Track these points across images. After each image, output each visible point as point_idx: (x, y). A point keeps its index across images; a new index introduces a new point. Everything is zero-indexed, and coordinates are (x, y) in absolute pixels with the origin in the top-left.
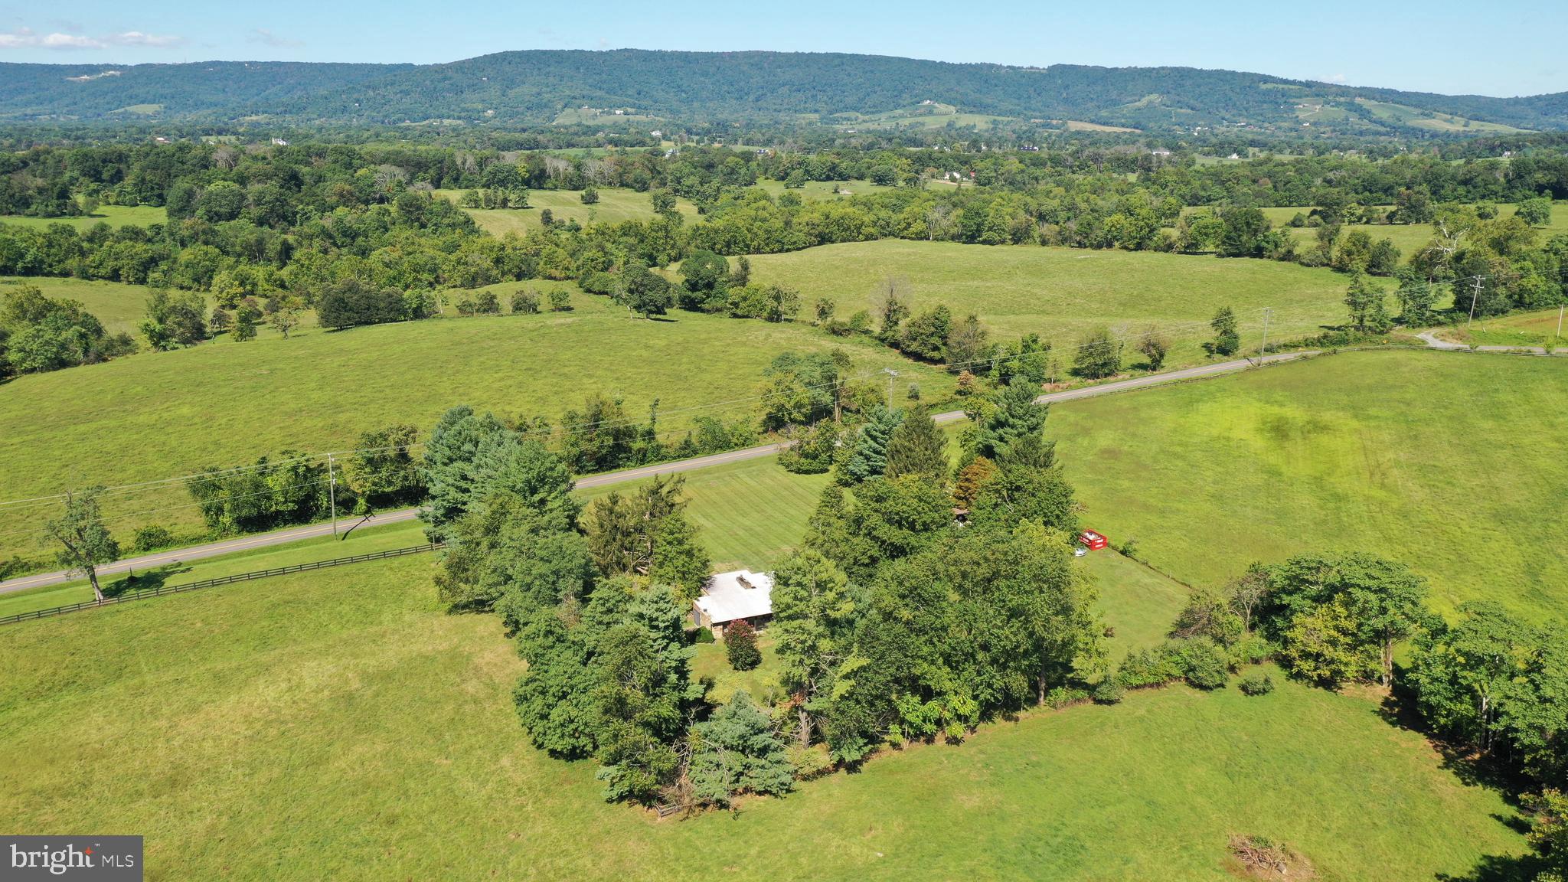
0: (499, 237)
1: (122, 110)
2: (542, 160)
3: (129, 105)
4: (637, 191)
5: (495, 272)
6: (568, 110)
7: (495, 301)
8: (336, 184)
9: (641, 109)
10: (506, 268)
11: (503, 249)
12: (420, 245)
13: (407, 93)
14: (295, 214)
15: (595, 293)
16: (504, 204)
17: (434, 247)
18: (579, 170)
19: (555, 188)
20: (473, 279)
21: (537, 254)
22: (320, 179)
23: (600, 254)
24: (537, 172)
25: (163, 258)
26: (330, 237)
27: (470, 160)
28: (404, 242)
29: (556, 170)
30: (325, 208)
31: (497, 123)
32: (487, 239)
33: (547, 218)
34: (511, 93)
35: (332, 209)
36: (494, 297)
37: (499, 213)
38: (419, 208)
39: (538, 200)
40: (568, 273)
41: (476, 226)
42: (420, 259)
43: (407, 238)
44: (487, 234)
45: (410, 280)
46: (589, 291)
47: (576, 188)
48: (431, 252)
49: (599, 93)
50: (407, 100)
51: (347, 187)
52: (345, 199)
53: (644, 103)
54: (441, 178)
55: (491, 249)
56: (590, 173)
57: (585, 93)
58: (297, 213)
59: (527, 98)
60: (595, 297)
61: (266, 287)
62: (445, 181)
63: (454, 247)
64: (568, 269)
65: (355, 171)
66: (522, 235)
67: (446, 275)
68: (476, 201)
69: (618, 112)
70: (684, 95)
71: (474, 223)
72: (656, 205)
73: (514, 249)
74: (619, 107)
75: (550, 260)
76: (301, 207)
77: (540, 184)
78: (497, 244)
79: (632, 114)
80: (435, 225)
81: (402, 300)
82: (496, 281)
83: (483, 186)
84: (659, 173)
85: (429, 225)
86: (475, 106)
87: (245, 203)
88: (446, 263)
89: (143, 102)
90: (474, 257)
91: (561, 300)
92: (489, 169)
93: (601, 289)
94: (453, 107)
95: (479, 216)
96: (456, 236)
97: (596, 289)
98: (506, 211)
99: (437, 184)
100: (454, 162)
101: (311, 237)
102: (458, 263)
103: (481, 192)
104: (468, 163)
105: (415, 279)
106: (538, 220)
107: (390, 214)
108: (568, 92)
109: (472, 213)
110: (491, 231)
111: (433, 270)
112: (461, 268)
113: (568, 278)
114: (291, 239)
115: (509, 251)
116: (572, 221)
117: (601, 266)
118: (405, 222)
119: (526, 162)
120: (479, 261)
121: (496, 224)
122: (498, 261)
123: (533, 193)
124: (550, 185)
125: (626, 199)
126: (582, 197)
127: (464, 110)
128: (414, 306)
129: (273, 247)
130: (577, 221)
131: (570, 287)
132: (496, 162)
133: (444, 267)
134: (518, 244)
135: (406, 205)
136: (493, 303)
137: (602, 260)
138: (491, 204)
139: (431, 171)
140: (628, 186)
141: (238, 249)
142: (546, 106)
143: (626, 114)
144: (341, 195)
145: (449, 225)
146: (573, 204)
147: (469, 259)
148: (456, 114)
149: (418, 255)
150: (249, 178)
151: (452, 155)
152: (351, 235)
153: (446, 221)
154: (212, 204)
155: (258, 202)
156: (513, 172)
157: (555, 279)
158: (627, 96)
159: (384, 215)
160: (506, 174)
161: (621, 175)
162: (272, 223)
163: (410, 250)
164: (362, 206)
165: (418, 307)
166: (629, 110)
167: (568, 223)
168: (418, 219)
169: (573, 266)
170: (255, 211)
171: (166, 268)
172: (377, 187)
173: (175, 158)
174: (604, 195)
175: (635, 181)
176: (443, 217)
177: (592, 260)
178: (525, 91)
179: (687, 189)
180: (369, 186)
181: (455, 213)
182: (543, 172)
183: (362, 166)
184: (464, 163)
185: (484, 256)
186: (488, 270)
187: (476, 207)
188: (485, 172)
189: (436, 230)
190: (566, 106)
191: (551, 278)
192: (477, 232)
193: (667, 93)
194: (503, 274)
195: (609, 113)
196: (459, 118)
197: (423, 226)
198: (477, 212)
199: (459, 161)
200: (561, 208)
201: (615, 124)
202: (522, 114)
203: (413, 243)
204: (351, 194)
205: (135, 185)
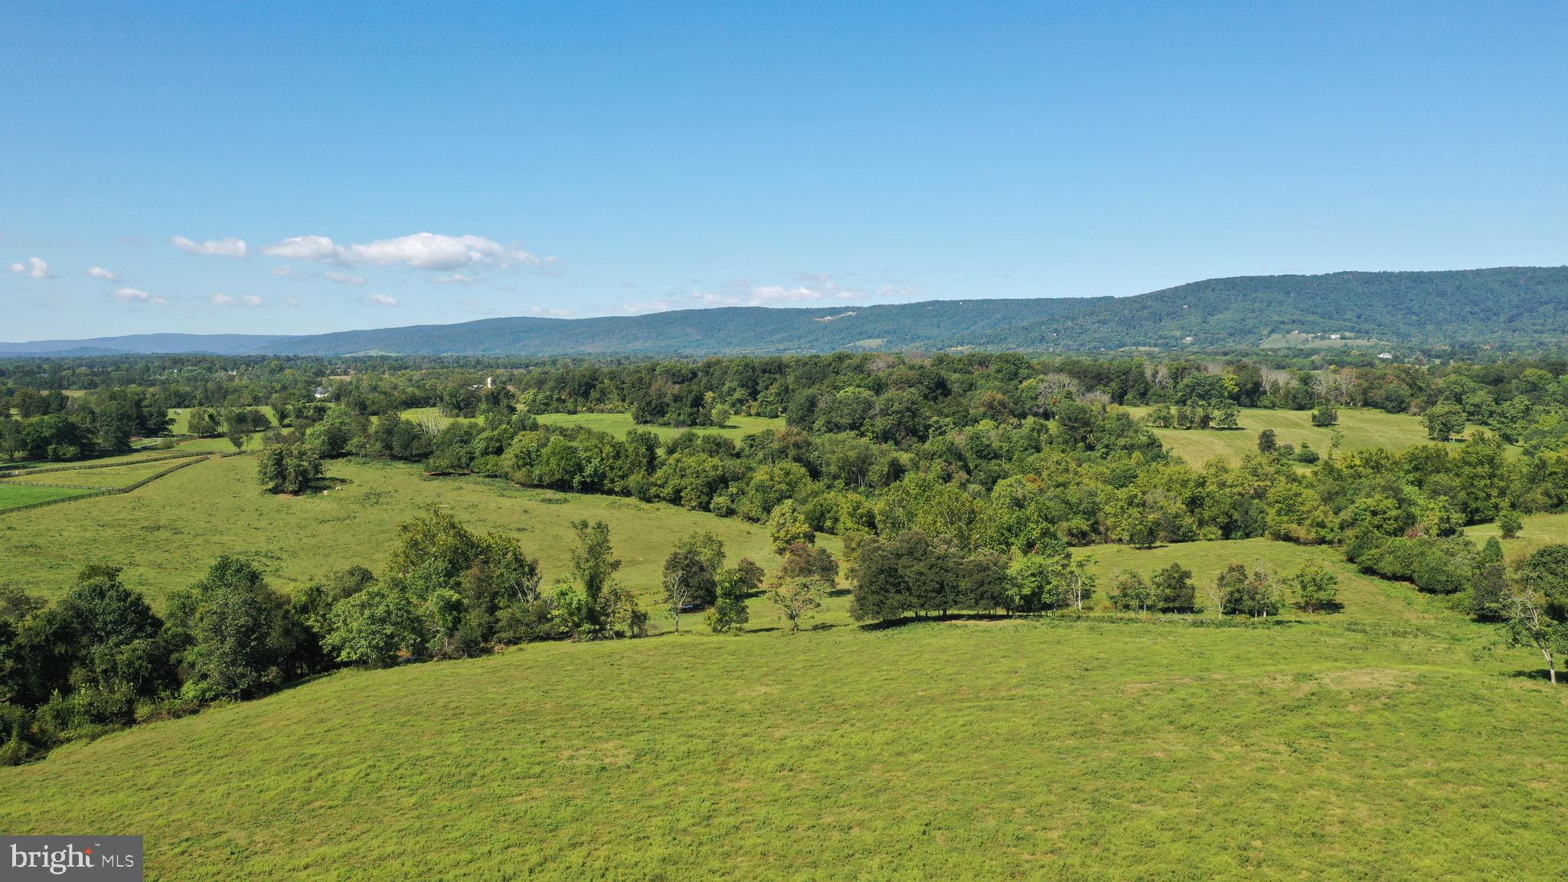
0: (1196, 466)
1: (852, 344)
2: (1257, 371)
3: (859, 340)
4: (1389, 412)
5: (1188, 520)
6: (1274, 336)
7: (1188, 582)
8: (988, 392)
9: (1361, 333)
10: (1206, 515)
11: (1203, 484)
12: (1076, 473)
13: (1104, 322)
14: (927, 427)
15: (1384, 577)
16: (1204, 423)
17: (1098, 477)
18: (1306, 384)
19: (1273, 406)
20: (1151, 532)
21: (1260, 494)
22: (971, 387)
23: (1390, 502)
24: (1249, 386)
25: (736, 478)
26: (960, 457)
27: (1163, 372)
28: (1053, 468)
29: (1275, 384)
30: (966, 420)
31: (1195, 348)
32: (1178, 468)
33: (1267, 442)
34: (1212, 320)
35: (976, 421)
36: (1187, 575)
37: (1195, 434)
38: (1086, 424)
39: (1254, 422)
40: (1323, 532)
41: (1164, 449)
42: (1073, 494)
43: (1058, 463)
44: (1179, 461)
45: (1036, 534)
46: (1369, 571)
47: (1301, 408)
48: (1089, 484)
49: (1311, 318)
50: (1104, 329)
51: (1000, 396)
52: (994, 411)
53: (1365, 326)
54: (1125, 393)
55: (1184, 484)
56: (1321, 389)
57: (1295, 317)
58: (930, 426)
59: (1229, 324)
60: (1385, 583)
61: (849, 524)
62: (1129, 396)
63: (1126, 479)
64: (1322, 525)
65: (1021, 382)
66: (1235, 463)
67: (1109, 522)
68: (1165, 419)
69: (1333, 337)
70: (1414, 318)
71: (1160, 446)
72: (1431, 429)
73: (1222, 485)
74: (1335, 332)
75: (1288, 507)
76: (935, 419)
77: (1252, 401)
78: (1194, 476)
79: (1350, 338)
80: (1107, 446)
81: (1002, 578)
82: (1188, 537)
83: (1177, 403)
84: (1421, 389)
85: (1098, 447)
86: (1173, 333)
87: (872, 412)
88: (1111, 503)
89: (870, 338)
90: (1157, 496)
91: (1320, 589)
92: (1186, 381)
93: (1398, 569)
94: (1150, 334)
95: (1170, 438)
96: (1133, 462)
97: (1388, 569)
98: (1207, 432)
99: (1119, 398)
100: (1142, 374)
101: (931, 456)
102: (1130, 504)
103: (1174, 410)
104: (1160, 375)
105: (1045, 533)
106: (1254, 446)
107: (1047, 430)
108: (1275, 317)
109: (1158, 433)
110: (1185, 457)
111: (1091, 513)
112: (1134, 512)
113: (1322, 541)
114: (905, 458)
115: (1211, 488)
116: (1305, 446)
117: (1392, 525)
118: (1066, 442)
119: (1235, 373)
120: (1162, 502)
121: (1191, 448)
122: (1194, 503)
123: (1246, 412)
124: (1266, 403)
125: (1377, 421)
126: (1314, 417)
127: (1161, 337)
128: (1026, 591)
129: (879, 468)
130: (1313, 448)
131: (1328, 561)
132: (1196, 373)
133: (1108, 509)
134: (1229, 478)
135: (1069, 419)
136: (1183, 586)
137: (1394, 513)
138: (1186, 423)
139: (1113, 385)
140: (1375, 406)
141: (833, 469)
142: (1250, 332)
143: (1342, 338)
144: (991, 406)
145: (1125, 447)
146: (1301, 426)
147: (1149, 498)
148: (1152, 343)
149: (1072, 488)
150: (887, 385)
151: (1141, 365)
152: (986, 453)
153: (1122, 442)
154: (833, 414)
155: (884, 413)
156: (1217, 386)
157: (1297, 541)
158: (1344, 320)
159: (1039, 432)
160: (1207, 387)
161: (1365, 392)
162: (899, 438)
163: (1061, 479)
164: (1015, 421)
165: (1034, 594)
166: (1347, 334)
167: (1298, 450)
168: (1084, 439)
169: (1333, 521)
170: (881, 423)
171: (735, 491)
172: (1041, 401)
173: (831, 368)
174: (1346, 418)
175: (1388, 398)
176: (1119, 436)
177: (1374, 513)
178: (1226, 318)
179: (1472, 409)
180: (1032, 398)
181: (1136, 432)
182: (1257, 385)
183: (1029, 377)
184: (1154, 375)
185: (1172, 494)
186: (1177, 516)
187: (1166, 427)
188: (1181, 385)
189: (1107, 454)
190: (1273, 331)
191: (1287, 538)
192: (1165, 457)
193: (1393, 315)
194: (1201, 524)
195: (1322, 338)
196: (1155, 346)
197: (1090, 448)
198: (1166, 432)
199: (1148, 373)
200: (1284, 430)
201: (1330, 349)
202: (1224, 340)
203: (1067, 470)
204: (1003, 405)
205: (778, 394)
